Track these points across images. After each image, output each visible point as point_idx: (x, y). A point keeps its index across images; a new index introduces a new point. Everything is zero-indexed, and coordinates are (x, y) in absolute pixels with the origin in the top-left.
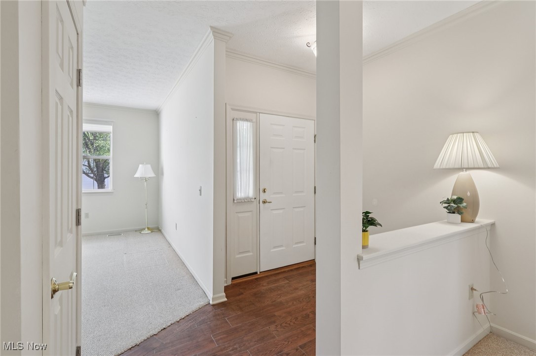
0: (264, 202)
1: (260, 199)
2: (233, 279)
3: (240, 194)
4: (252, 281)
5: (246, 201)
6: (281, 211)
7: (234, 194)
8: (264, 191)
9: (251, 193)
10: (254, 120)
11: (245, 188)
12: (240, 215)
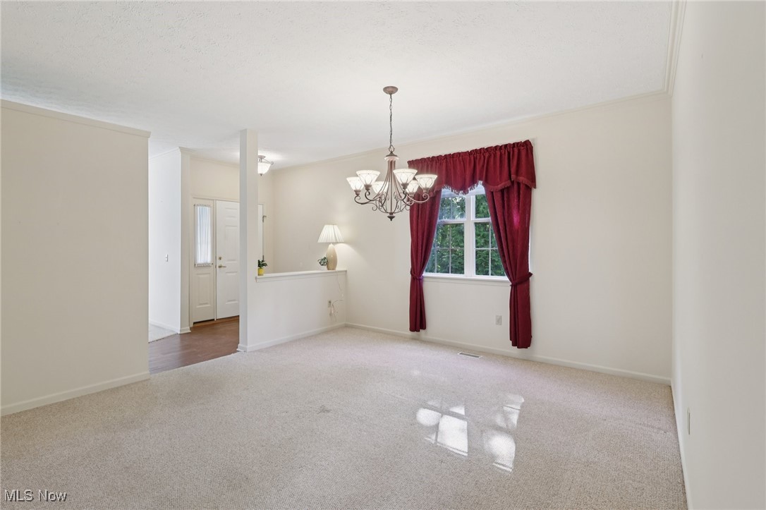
0: (220, 267)
1: (217, 264)
2: (194, 323)
3: (200, 260)
4: (210, 325)
5: (205, 266)
6: (234, 274)
7: (195, 260)
8: (220, 259)
9: (209, 259)
10: (212, 205)
11: (204, 255)
12: (201, 276)
